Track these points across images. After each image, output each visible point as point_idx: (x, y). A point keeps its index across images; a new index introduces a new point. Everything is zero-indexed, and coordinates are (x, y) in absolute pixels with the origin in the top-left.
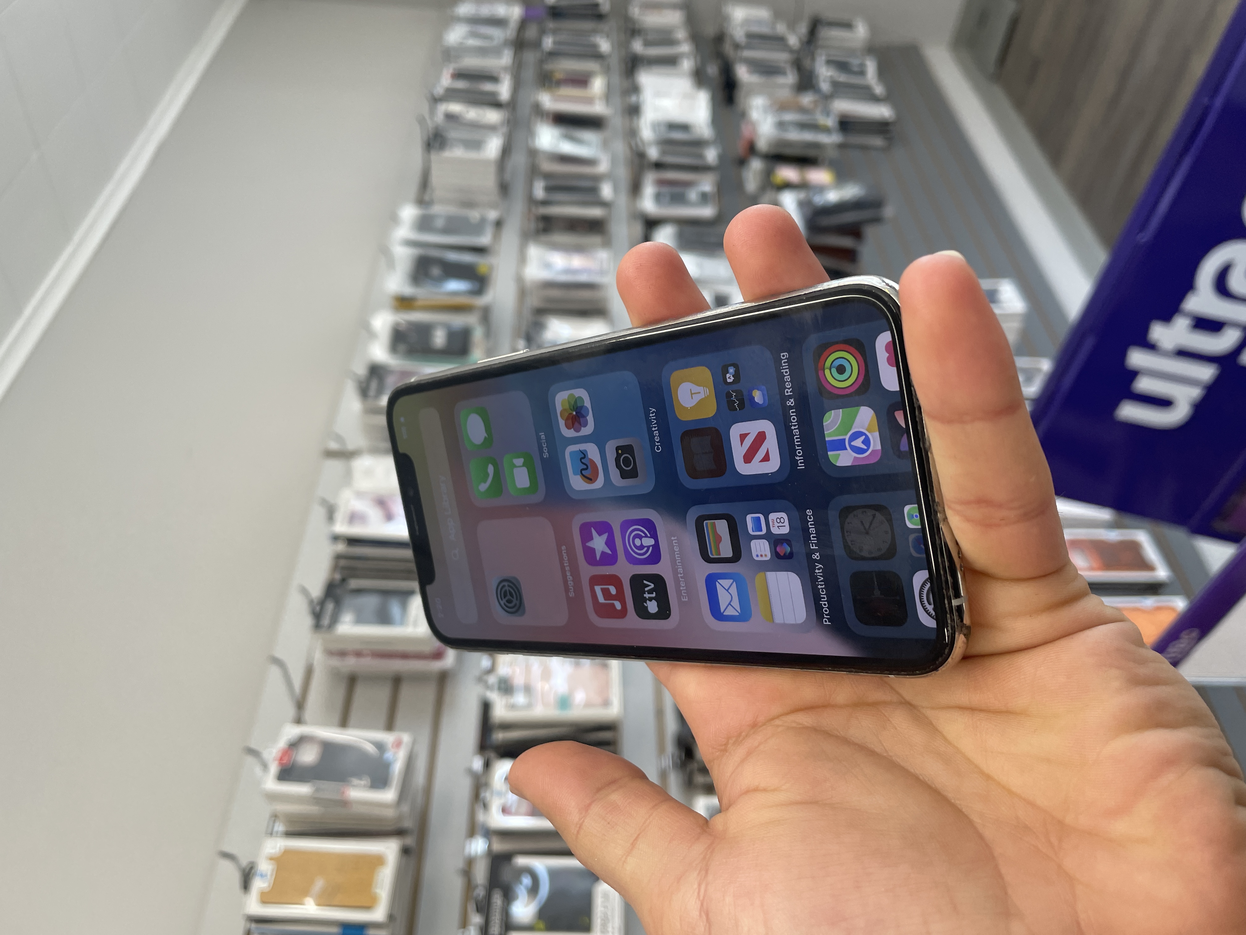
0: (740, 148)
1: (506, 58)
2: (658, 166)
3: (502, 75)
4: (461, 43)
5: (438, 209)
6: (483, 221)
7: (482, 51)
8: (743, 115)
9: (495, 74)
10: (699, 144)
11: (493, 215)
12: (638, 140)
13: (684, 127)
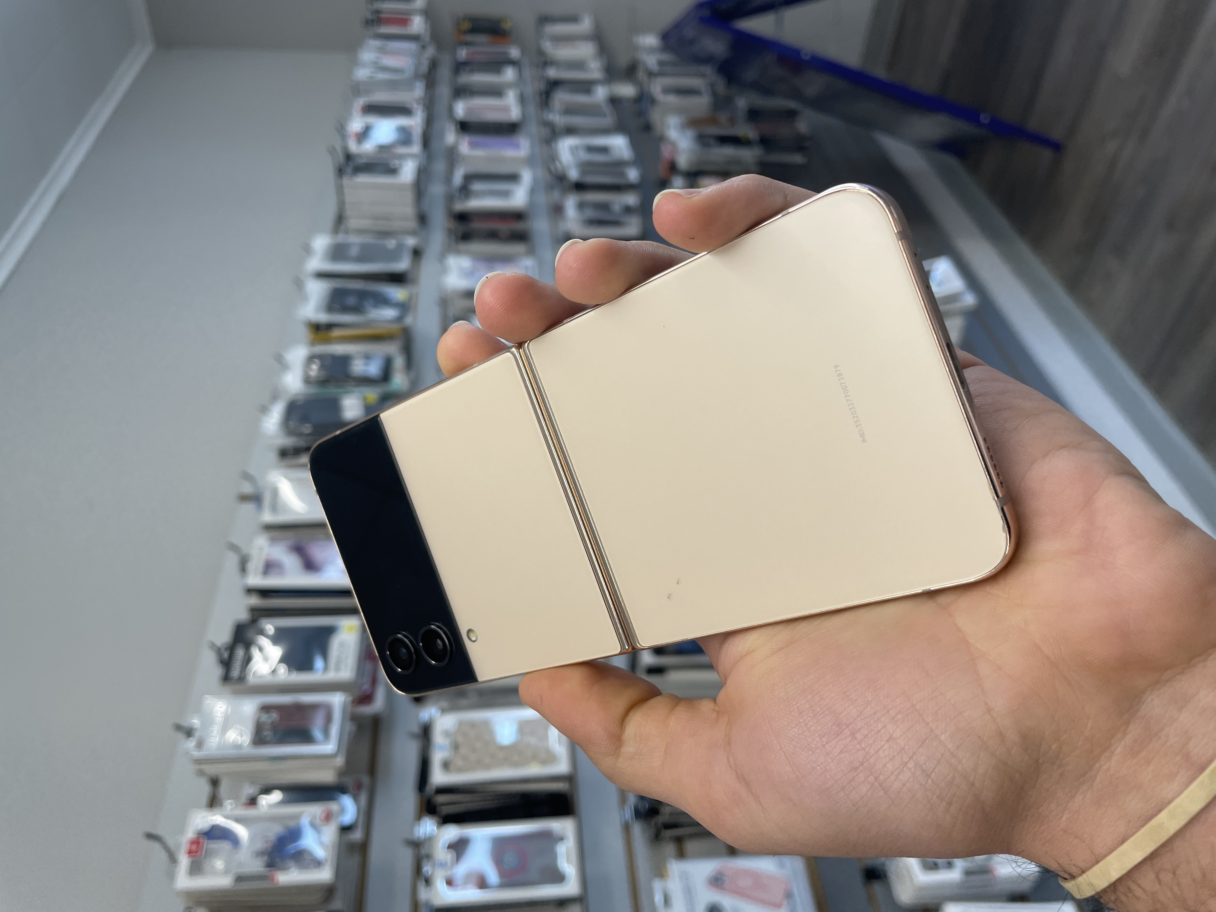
0: (661, 170)
1: (419, 90)
2: (580, 187)
3: (415, 106)
4: (371, 77)
5: (354, 239)
6: (400, 247)
7: (392, 85)
8: (662, 139)
9: (408, 106)
10: (619, 165)
11: (411, 242)
12: (558, 164)
13: (604, 150)
